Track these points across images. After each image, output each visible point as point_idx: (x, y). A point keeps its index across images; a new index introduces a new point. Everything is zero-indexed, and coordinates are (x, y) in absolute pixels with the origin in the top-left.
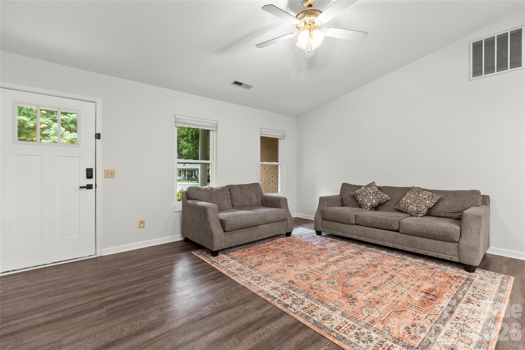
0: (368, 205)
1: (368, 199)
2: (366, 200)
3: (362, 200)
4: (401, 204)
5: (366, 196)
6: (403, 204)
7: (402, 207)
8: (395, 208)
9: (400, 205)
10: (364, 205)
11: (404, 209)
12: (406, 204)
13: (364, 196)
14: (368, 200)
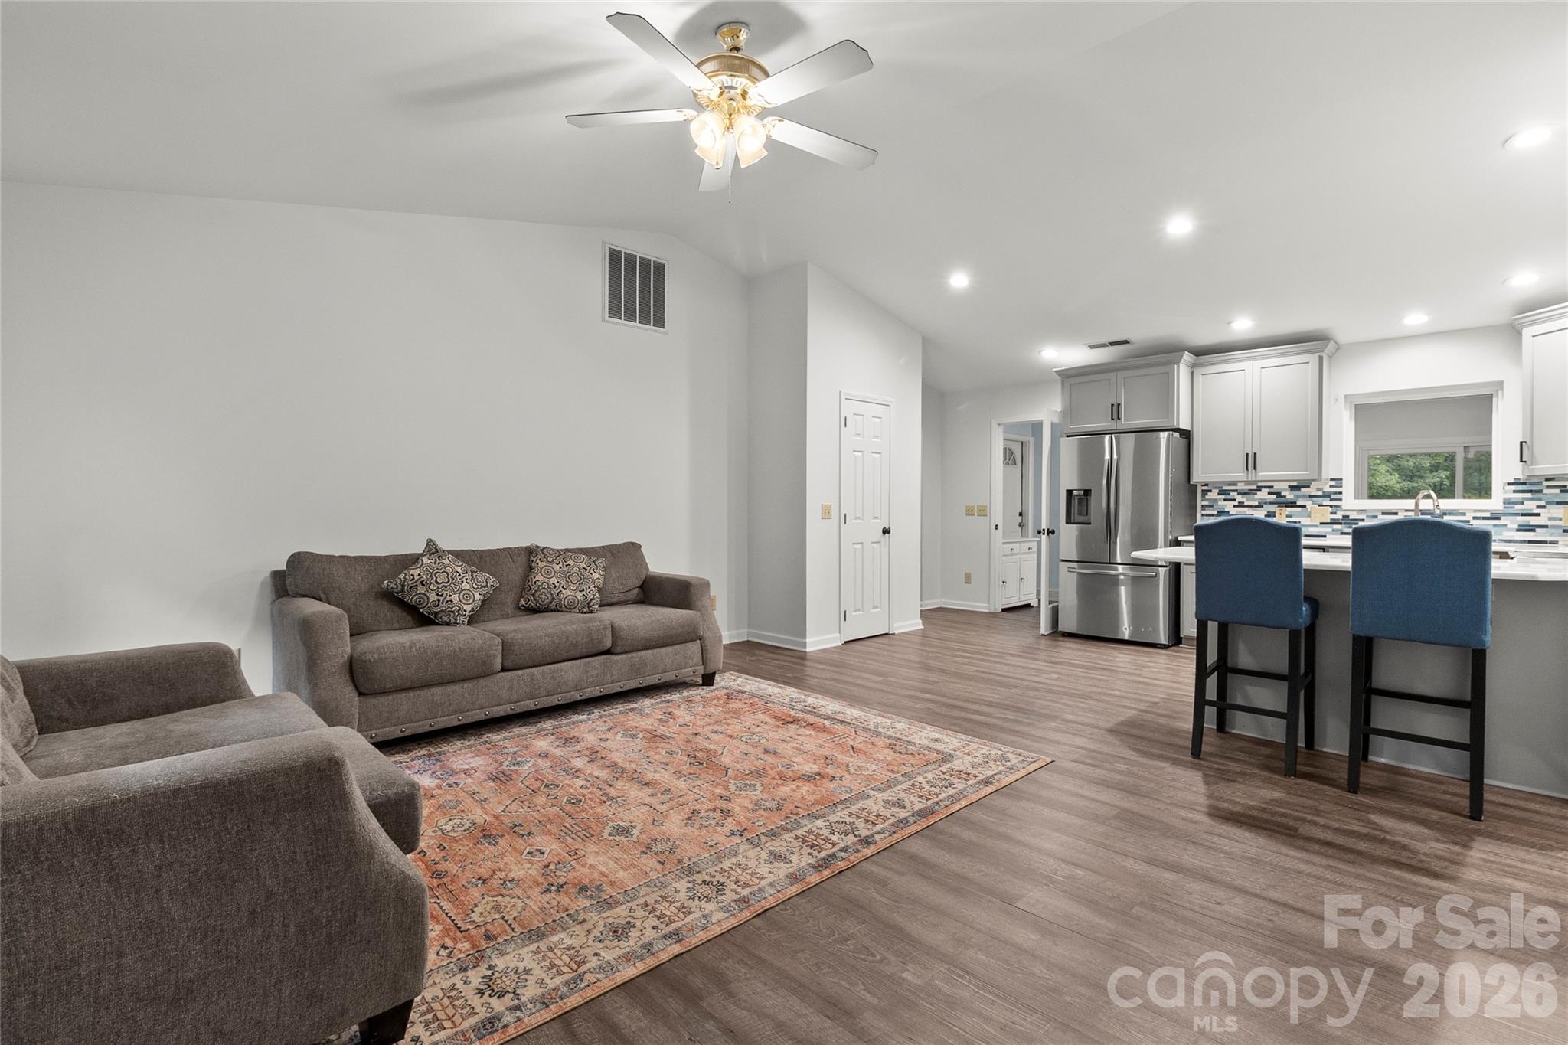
0: (465, 611)
1: (459, 594)
2: (455, 598)
3: (441, 598)
4: (539, 593)
5: (452, 585)
6: (545, 591)
7: (543, 597)
8: (523, 606)
9: (537, 595)
10: (453, 612)
11: (551, 603)
12: (550, 588)
13: (446, 587)
14: (461, 597)
